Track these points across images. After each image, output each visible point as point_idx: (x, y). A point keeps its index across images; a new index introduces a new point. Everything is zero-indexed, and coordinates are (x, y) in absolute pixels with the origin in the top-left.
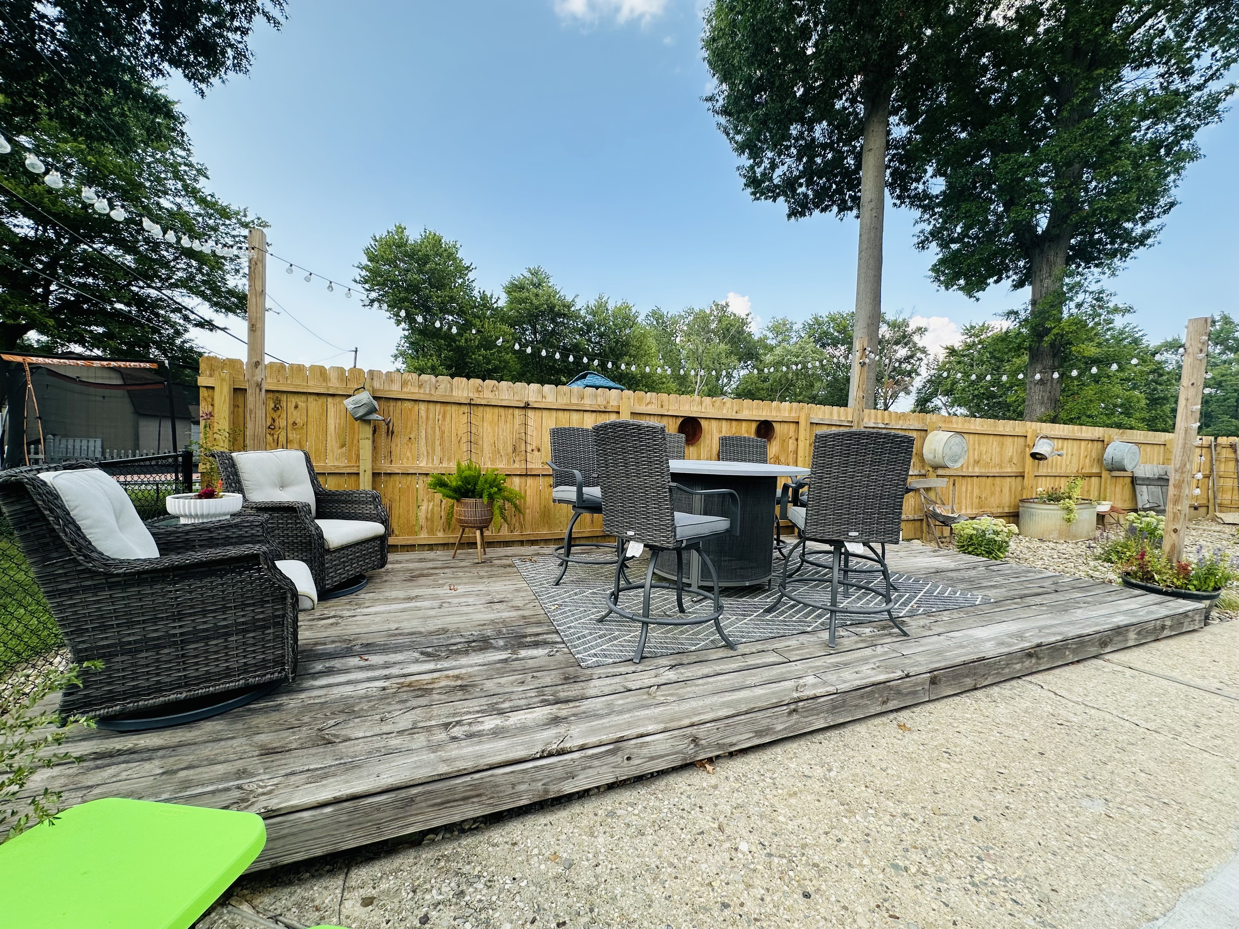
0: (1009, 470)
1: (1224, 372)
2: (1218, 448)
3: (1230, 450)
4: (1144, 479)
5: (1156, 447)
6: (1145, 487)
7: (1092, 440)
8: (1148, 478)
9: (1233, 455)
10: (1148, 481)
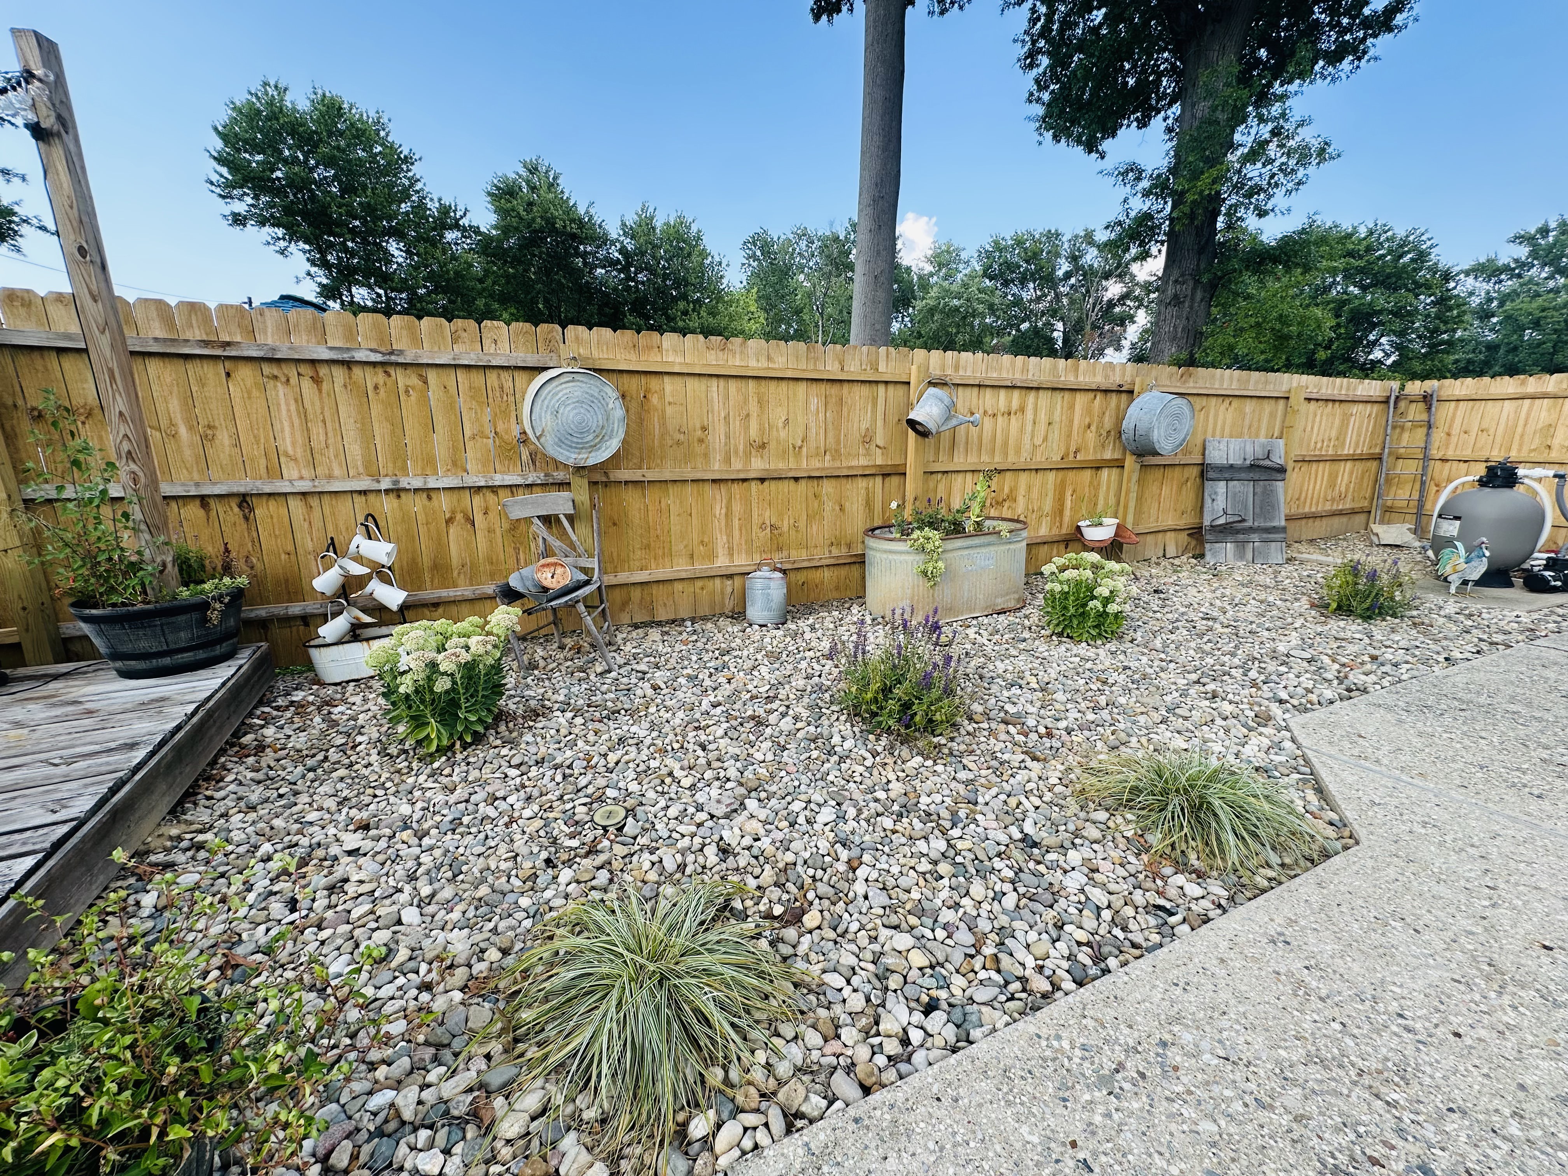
0: (863, 461)
1: (1546, 304)
2: (1402, 404)
3: (1421, 405)
4: (1221, 469)
5: (1268, 406)
6: (1223, 484)
7: (1106, 391)
8: (1232, 466)
9: (1425, 417)
10: (1228, 472)
